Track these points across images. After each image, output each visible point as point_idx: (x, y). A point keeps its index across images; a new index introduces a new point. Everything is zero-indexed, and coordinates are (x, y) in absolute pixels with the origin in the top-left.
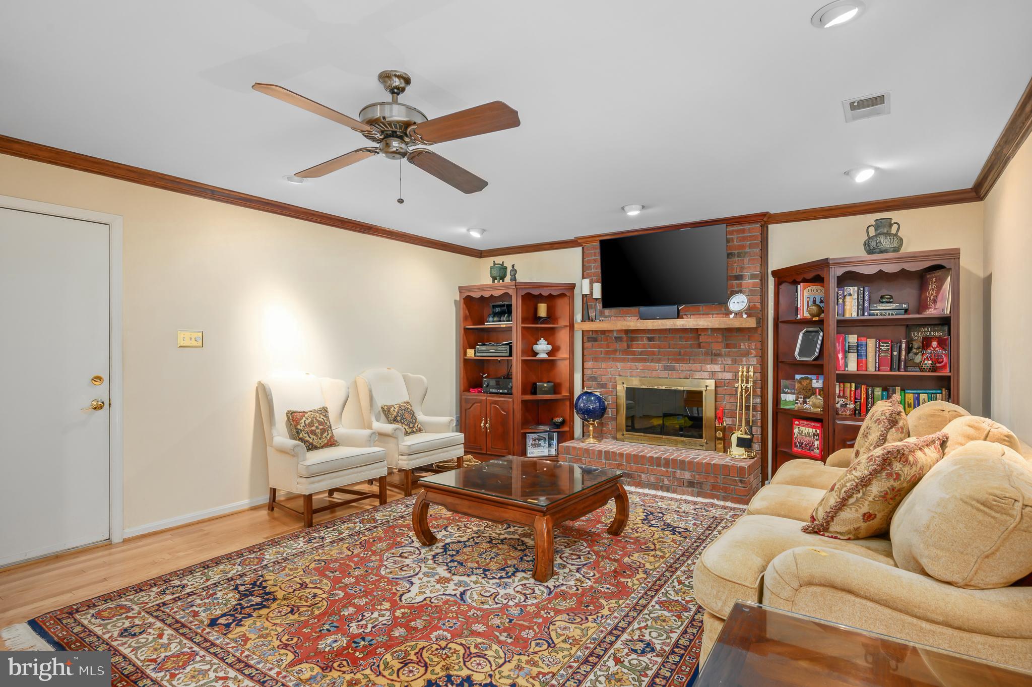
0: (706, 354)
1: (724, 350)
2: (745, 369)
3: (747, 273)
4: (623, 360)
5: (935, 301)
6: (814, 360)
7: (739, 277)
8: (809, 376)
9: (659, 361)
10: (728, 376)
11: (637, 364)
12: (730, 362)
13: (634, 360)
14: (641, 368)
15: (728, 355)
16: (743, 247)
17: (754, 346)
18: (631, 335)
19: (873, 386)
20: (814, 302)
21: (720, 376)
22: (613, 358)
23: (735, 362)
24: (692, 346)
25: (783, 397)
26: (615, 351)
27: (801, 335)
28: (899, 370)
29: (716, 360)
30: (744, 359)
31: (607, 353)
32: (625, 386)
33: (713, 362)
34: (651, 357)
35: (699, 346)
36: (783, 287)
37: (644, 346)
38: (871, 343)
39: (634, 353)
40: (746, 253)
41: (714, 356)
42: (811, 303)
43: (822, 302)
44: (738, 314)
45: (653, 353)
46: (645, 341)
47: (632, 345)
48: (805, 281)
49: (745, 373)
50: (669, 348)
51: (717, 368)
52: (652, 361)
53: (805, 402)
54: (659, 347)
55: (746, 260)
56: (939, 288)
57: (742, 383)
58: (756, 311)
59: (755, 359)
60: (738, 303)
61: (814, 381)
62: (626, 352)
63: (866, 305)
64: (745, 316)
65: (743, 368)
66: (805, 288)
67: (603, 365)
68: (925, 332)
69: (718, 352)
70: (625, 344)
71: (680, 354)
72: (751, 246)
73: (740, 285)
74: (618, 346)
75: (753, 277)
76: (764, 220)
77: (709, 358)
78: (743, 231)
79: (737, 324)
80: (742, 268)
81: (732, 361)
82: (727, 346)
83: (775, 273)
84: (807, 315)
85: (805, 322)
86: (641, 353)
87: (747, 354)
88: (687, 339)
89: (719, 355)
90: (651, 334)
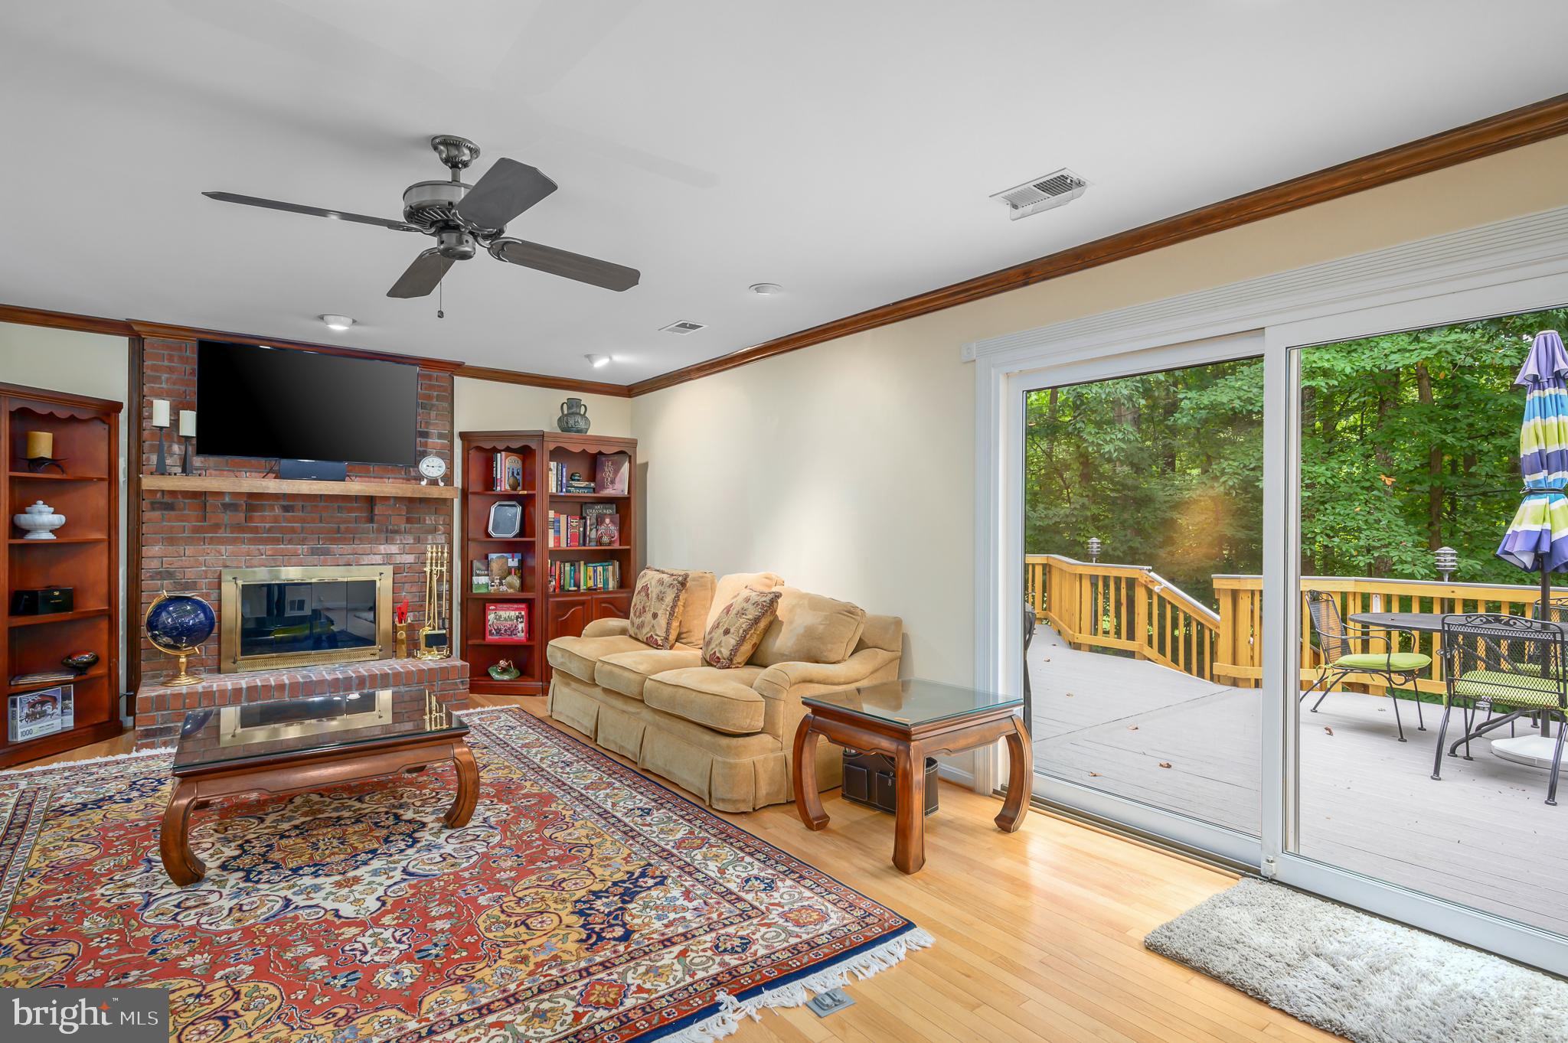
0: (379, 531)
1: (404, 526)
2: (434, 549)
3: (434, 431)
4: (234, 541)
5: (613, 482)
6: (514, 537)
7: (426, 434)
8: (505, 555)
9: (302, 542)
10: (410, 559)
11: (261, 547)
12: (412, 541)
13: (252, 541)
14: (270, 553)
15: (409, 532)
16: (429, 397)
17: (441, 521)
18: (255, 501)
19: (564, 562)
20: (512, 474)
21: (399, 559)
22: (211, 538)
23: (418, 540)
24: (357, 520)
25: (475, 579)
26: (216, 527)
27: (492, 509)
28: (584, 545)
29: (393, 539)
30: (430, 537)
31: (199, 529)
32: (240, 583)
33: (387, 541)
34: (289, 536)
35: (371, 520)
36: (473, 452)
37: (276, 520)
38: (563, 518)
39: (256, 530)
40: (433, 405)
41: (389, 534)
42: (510, 474)
43: (518, 474)
44: (433, 482)
45: (293, 531)
46: (277, 511)
47: (251, 517)
48: (504, 450)
49: (434, 554)
50: (321, 522)
51: (394, 549)
52: (290, 542)
53: (501, 584)
54: (303, 521)
55: (433, 414)
56: (617, 471)
57: (431, 566)
59: (443, 537)
60: (432, 467)
61: (510, 560)
62: (239, 528)
63: (564, 481)
64: (442, 484)
65: (432, 548)
66: (506, 457)
67: (190, 550)
68: (598, 509)
69: (396, 528)
70: (242, 515)
71: (338, 531)
72: (438, 398)
73: (425, 445)
74: (226, 518)
75: (441, 436)
76: (457, 368)
77: (383, 536)
78: (430, 378)
79: (429, 493)
80: (427, 424)
81: (414, 539)
82: (409, 521)
83: (462, 436)
84: (507, 487)
86: (269, 531)
87: (435, 530)
88: (350, 510)
89: (397, 532)
90: (289, 501)
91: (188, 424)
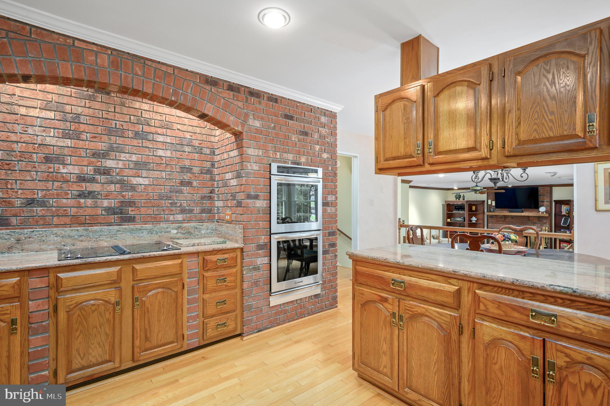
0: (532, 223)
1: (538, 222)
3: (545, 201)
6: (567, 226)
7: (543, 202)
15: (539, 223)
16: (544, 193)
17: (548, 221)
18: (505, 217)
20: (567, 210)
24: (526, 220)
26: (499, 221)
27: (563, 219)
30: (544, 225)
31: (497, 221)
35: (529, 220)
36: (557, 205)
39: (506, 222)
41: (534, 224)
43: (569, 210)
44: (543, 213)
46: (511, 219)
47: (506, 220)
48: (564, 204)
50: (519, 221)
51: (535, 227)
55: (545, 197)
57: (544, 231)
58: (549, 212)
59: (548, 225)
60: (542, 209)
62: (503, 221)
64: (545, 213)
65: (544, 227)
66: (564, 206)
67: (495, 225)
70: (503, 219)
72: (546, 193)
73: (543, 204)
74: (501, 219)
75: (547, 202)
76: (551, 186)
78: (544, 189)
79: (542, 215)
80: (544, 199)
81: (540, 225)
82: (539, 221)
83: (554, 201)
84: (565, 213)
85: (564, 215)
86: (509, 222)
87: (545, 223)
89: (536, 223)
90: (512, 217)
91: (494, 203)
